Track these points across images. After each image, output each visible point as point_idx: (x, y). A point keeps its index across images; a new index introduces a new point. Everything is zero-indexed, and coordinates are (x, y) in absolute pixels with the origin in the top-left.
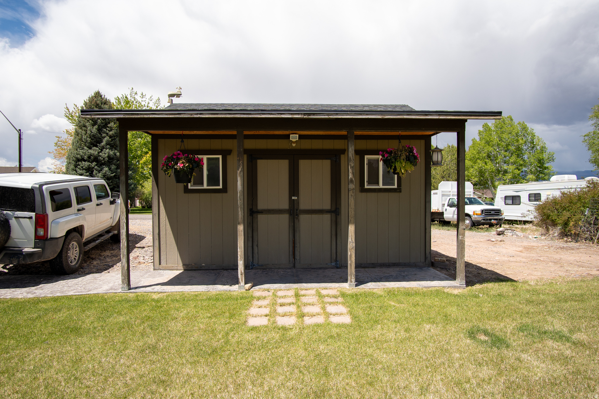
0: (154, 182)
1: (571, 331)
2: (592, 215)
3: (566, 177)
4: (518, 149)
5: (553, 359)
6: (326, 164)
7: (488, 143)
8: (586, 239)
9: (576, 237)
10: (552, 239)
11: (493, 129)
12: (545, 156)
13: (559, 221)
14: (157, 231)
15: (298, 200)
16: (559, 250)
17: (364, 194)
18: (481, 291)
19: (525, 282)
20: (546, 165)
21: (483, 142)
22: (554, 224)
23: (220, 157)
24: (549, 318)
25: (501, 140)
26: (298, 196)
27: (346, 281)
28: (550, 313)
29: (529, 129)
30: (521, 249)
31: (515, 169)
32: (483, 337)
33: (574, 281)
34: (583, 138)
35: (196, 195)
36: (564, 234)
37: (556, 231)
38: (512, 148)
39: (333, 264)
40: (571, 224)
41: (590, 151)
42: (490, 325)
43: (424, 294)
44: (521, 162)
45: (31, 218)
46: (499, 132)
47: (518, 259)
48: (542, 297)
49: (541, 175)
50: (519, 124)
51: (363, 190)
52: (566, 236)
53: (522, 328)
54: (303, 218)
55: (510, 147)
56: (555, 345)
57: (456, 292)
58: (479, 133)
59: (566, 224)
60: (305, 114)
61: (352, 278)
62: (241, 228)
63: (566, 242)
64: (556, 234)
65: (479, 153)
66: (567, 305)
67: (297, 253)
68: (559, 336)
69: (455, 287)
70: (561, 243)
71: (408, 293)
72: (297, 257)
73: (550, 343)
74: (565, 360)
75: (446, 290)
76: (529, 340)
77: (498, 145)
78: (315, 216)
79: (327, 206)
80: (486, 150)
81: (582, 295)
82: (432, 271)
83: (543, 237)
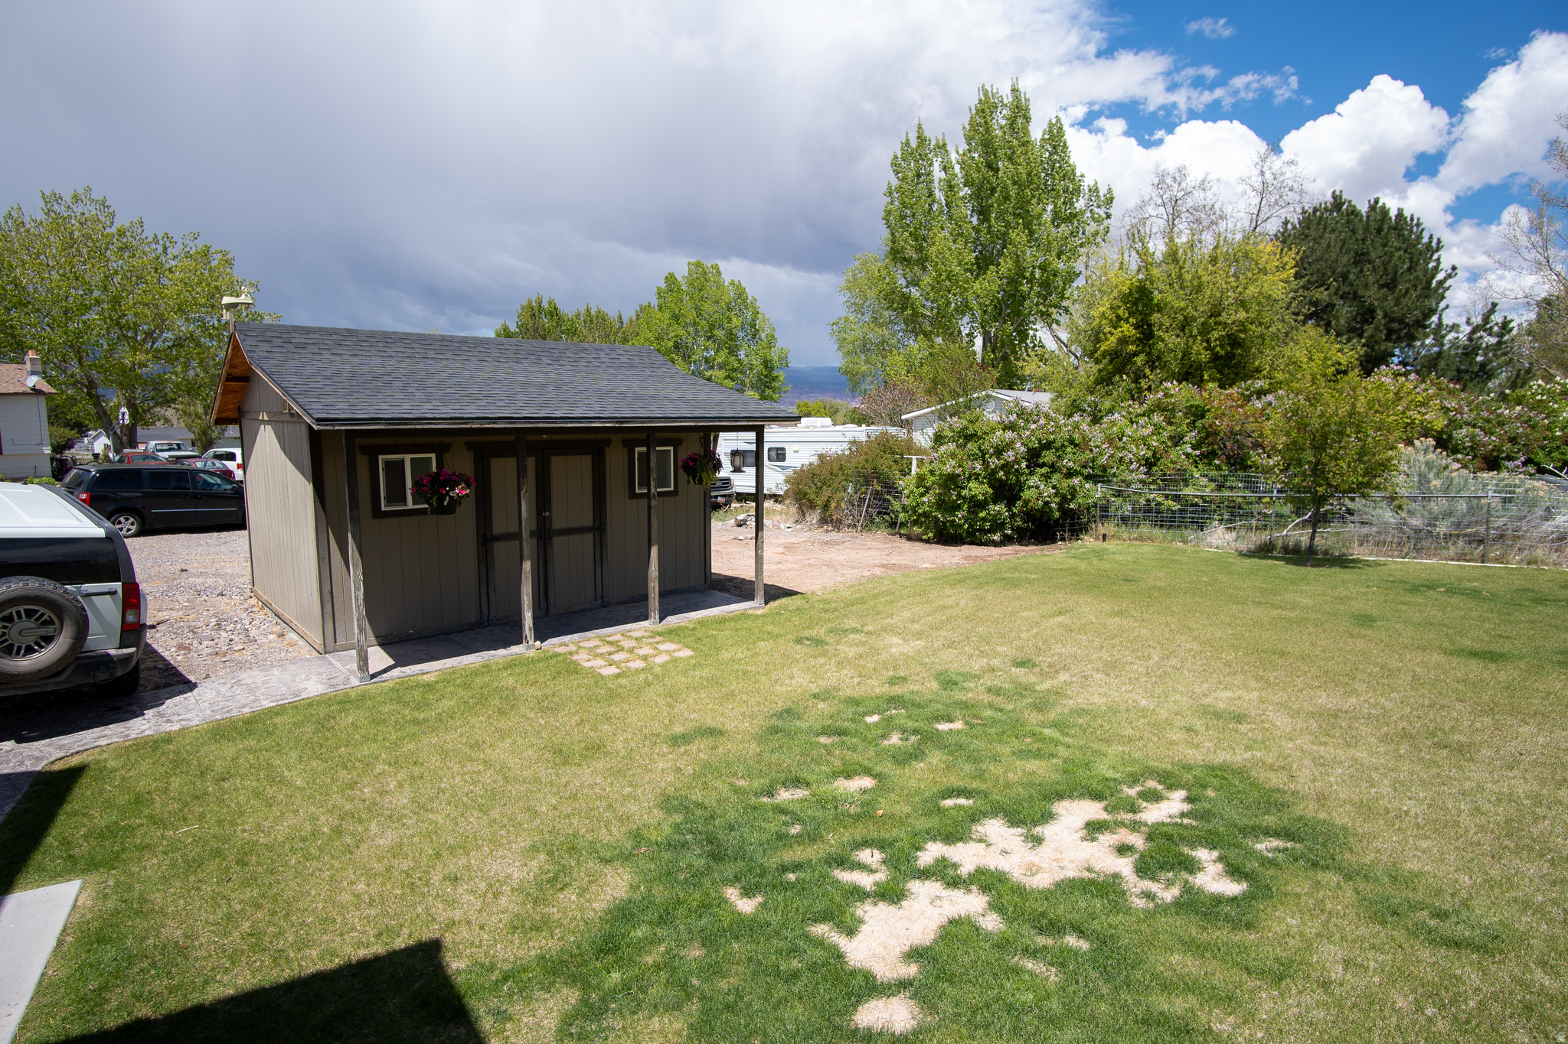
0: (318, 503)
1: (862, 626)
2: (856, 493)
3: (819, 420)
4: (731, 336)
5: (857, 645)
6: (586, 461)
7: (676, 318)
8: (849, 526)
9: (837, 525)
10: (810, 530)
11: (684, 288)
12: (774, 355)
13: (819, 502)
14: (327, 588)
15: (550, 517)
16: (824, 547)
17: (634, 501)
18: (780, 607)
19: (813, 593)
20: (775, 373)
21: (667, 315)
22: (812, 506)
23: (433, 456)
24: (845, 620)
25: (699, 315)
26: (550, 511)
27: (646, 618)
28: (845, 616)
29: (750, 297)
30: (781, 550)
31: (726, 378)
32: (807, 642)
33: (852, 586)
34: (830, 327)
35: (395, 520)
36: (823, 521)
37: (814, 517)
38: (720, 334)
39: (599, 602)
40: (833, 505)
41: (840, 354)
42: (807, 633)
43: (732, 619)
44: (736, 365)
45: (113, 593)
46: (696, 297)
47: (789, 566)
48: (833, 605)
49: (768, 391)
50: (732, 283)
51: (633, 495)
52: (826, 522)
53: (831, 631)
54: (558, 542)
55: (716, 332)
56: (856, 636)
57: (759, 612)
58: (659, 294)
59: (826, 507)
60: (617, 422)
61: (655, 615)
62: (527, 566)
63: (827, 531)
64: (814, 521)
65: (659, 339)
66: (854, 608)
67: (551, 593)
68: (855, 631)
69: (755, 608)
70: (820, 535)
71: (721, 621)
72: (551, 600)
73: (852, 636)
74: (863, 644)
75: (750, 612)
76: (838, 637)
77: (695, 324)
78: (573, 538)
79: (588, 521)
80: (672, 334)
81: (862, 598)
82: (718, 594)
83: (798, 527)
